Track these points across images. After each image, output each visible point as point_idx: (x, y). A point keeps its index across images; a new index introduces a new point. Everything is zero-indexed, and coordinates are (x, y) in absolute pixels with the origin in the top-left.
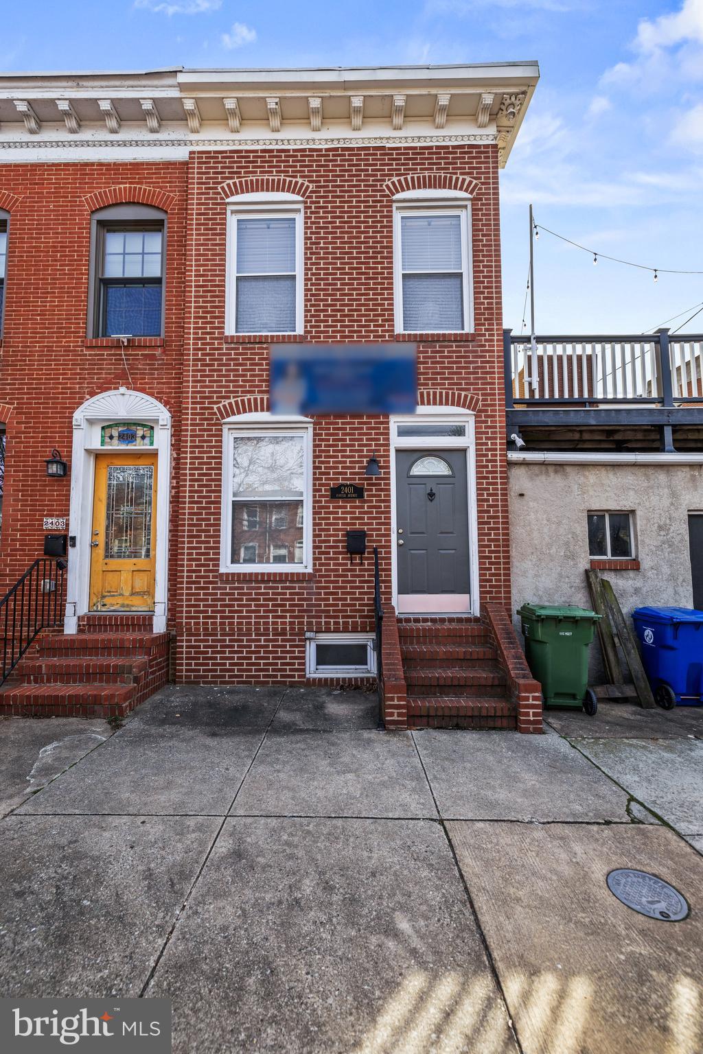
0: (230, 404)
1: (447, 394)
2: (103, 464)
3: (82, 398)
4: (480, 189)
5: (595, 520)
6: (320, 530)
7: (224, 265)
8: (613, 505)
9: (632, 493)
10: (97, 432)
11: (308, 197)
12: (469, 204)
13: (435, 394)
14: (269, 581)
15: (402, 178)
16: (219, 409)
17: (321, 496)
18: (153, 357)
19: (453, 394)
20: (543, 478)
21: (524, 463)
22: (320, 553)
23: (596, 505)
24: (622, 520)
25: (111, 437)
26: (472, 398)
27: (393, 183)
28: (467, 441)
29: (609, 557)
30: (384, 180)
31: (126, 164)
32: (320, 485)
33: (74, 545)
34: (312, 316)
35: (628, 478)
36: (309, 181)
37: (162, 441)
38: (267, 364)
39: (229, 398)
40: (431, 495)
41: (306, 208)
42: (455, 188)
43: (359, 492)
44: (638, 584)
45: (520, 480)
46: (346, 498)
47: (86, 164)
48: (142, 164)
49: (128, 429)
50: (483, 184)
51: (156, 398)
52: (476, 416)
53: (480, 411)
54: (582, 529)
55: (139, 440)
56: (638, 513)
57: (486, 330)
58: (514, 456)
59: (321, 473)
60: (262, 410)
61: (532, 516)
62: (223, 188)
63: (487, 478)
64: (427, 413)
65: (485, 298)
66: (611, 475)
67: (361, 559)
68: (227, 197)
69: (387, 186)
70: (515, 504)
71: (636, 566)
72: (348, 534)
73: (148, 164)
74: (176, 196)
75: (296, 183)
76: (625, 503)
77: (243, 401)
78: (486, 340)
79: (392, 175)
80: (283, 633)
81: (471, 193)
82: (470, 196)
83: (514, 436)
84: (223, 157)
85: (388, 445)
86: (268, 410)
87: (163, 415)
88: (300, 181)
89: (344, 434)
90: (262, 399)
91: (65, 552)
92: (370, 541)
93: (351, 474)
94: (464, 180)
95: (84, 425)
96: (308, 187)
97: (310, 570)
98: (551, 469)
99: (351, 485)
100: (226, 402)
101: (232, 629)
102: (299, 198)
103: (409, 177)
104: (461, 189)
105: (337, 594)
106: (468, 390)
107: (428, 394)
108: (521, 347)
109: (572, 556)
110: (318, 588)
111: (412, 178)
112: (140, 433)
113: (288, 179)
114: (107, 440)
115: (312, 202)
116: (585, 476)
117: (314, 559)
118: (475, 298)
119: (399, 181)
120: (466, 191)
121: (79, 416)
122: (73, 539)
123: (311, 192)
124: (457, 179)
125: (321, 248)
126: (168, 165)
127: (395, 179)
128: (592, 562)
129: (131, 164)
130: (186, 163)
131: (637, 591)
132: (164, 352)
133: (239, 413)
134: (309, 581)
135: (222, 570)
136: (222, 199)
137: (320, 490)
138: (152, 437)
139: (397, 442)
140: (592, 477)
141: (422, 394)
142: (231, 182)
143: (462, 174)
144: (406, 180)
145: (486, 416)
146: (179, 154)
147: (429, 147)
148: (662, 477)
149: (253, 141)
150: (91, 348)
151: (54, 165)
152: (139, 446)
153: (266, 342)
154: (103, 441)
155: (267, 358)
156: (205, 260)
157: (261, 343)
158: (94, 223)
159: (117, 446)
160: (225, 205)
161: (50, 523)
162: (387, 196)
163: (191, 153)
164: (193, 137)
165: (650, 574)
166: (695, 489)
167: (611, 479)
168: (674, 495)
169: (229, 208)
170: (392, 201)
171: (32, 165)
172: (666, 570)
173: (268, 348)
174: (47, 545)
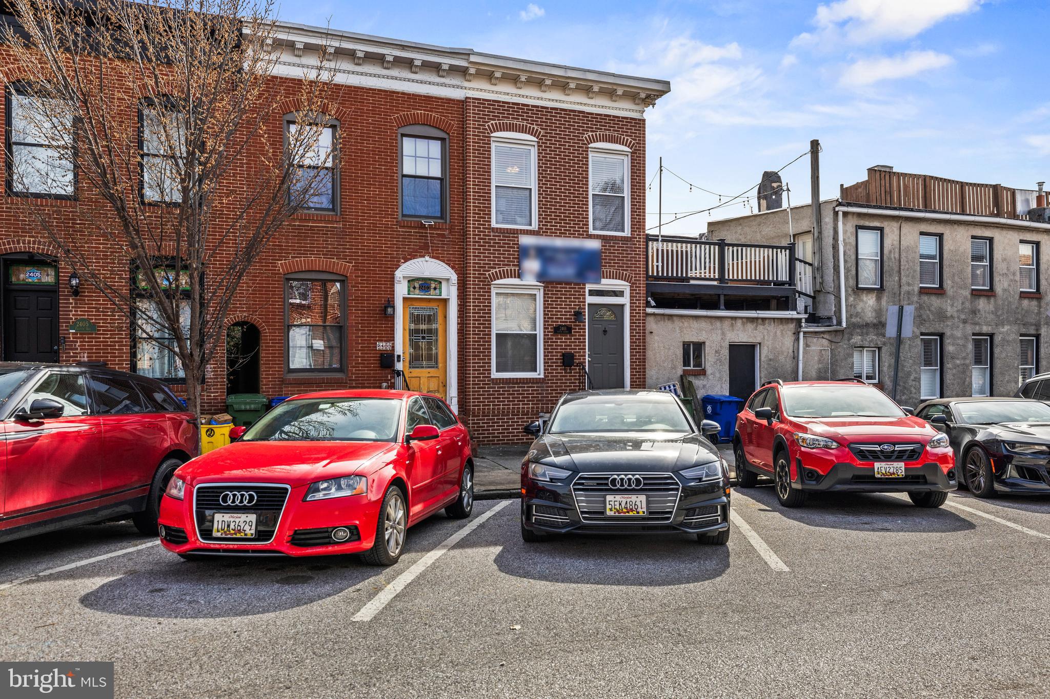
0: (496, 272)
1: (616, 272)
2: (410, 305)
4: (636, 146)
5: (686, 346)
6: (548, 352)
7: (490, 179)
8: (695, 340)
9: (704, 332)
10: (407, 284)
11: (540, 139)
12: (629, 154)
13: (610, 272)
14: (519, 383)
15: (594, 134)
16: (489, 274)
17: (548, 332)
18: (443, 236)
19: (620, 273)
20: (662, 323)
21: (654, 314)
22: (548, 366)
23: (687, 339)
24: (699, 347)
25: (414, 288)
26: (629, 275)
27: (589, 136)
28: (625, 300)
29: (692, 368)
30: (584, 134)
31: (421, 96)
32: (548, 325)
33: (398, 360)
34: (543, 218)
35: (703, 324)
36: (541, 129)
37: (450, 292)
38: (518, 248)
39: (495, 268)
40: (605, 332)
41: (539, 146)
42: (623, 144)
43: (569, 330)
44: (705, 383)
45: (651, 324)
46: (563, 333)
47: (394, 92)
48: (432, 97)
49: (425, 284)
50: (637, 143)
51: (446, 264)
52: (631, 286)
53: (633, 283)
54: (680, 352)
55: (432, 290)
56: (707, 344)
57: (637, 235)
58: (649, 310)
59: (548, 318)
60: (515, 277)
61: (656, 344)
62: (488, 126)
63: (635, 323)
64: (607, 283)
65: (637, 215)
66: (695, 322)
67: (570, 369)
68: (492, 133)
69: (586, 138)
70: (648, 338)
71: (703, 373)
72: (563, 355)
73: (436, 98)
74: (455, 124)
75: (534, 128)
76: (700, 338)
77: (503, 270)
78: (637, 241)
79: (588, 131)
80: (527, 414)
81: (631, 149)
83: (650, 299)
84: (488, 104)
85: (584, 301)
86: (519, 277)
87: (454, 277)
88: (536, 127)
89: (561, 294)
90: (515, 270)
91: (393, 364)
92: (574, 359)
93: (564, 319)
94: (627, 140)
95: (400, 280)
96: (540, 132)
97: (542, 376)
98: (666, 318)
99: (565, 325)
100: (494, 271)
101: (499, 412)
102: (535, 139)
104: (626, 145)
105: (557, 390)
106: (627, 270)
107: (607, 272)
108: (654, 243)
109: (674, 368)
110: (547, 387)
111: (600, 135)
112: (433, 286)
113: (529, 125)
114: (412, 289)
115: (543, 143)
116: (683, 323)
117: (545, 369)
118: (632, 215)
119: (592, 135)
120: (628, 147)
121: (399, 274)
122: (399, 356)
123: (542, 136)
124: (624, 138)
125: (548, 174)
126: (449, 101)
127: (590, 134)
128: (684, 371)
129: (424, 96)
130: (462, 101)
131: (704, 386)
132: (450, 232)
133: (501, 278)
134: (542, 383)
135: (493, 377)
136: (488, 133)
137: (548, 328)
138: (442, 288)
139: (589, 299)
140: (686, 323)
141: (603, 271)
142: (493, 122)
143: (627, 136)
144: (596, 135)
145: (636, 287)
146: (457, 94)
147: (609, 116)
148: (718, 324)
149: (505, 94)
150: (404, 227)
151: (370, 89)
152: (432, 295)
153: (517, 234)
154: (409, 291)
155: (518, 244)
156: (478, 175)
157: (514, 234)
158: (399, 136)
159: (417, 295)
160: (490, 137)
161: (382, 346)
162: (585, 144)
163: (467, 98)
164: (466, 84)
165: (710, 377)
166: (733, 330)
167: (695, 324)
168: (723, 334)
169: (492, 139)
170: (588, 148)
171: (355, 87)
172: (718, 375)
173: (517, 237)
174: (381, 360)
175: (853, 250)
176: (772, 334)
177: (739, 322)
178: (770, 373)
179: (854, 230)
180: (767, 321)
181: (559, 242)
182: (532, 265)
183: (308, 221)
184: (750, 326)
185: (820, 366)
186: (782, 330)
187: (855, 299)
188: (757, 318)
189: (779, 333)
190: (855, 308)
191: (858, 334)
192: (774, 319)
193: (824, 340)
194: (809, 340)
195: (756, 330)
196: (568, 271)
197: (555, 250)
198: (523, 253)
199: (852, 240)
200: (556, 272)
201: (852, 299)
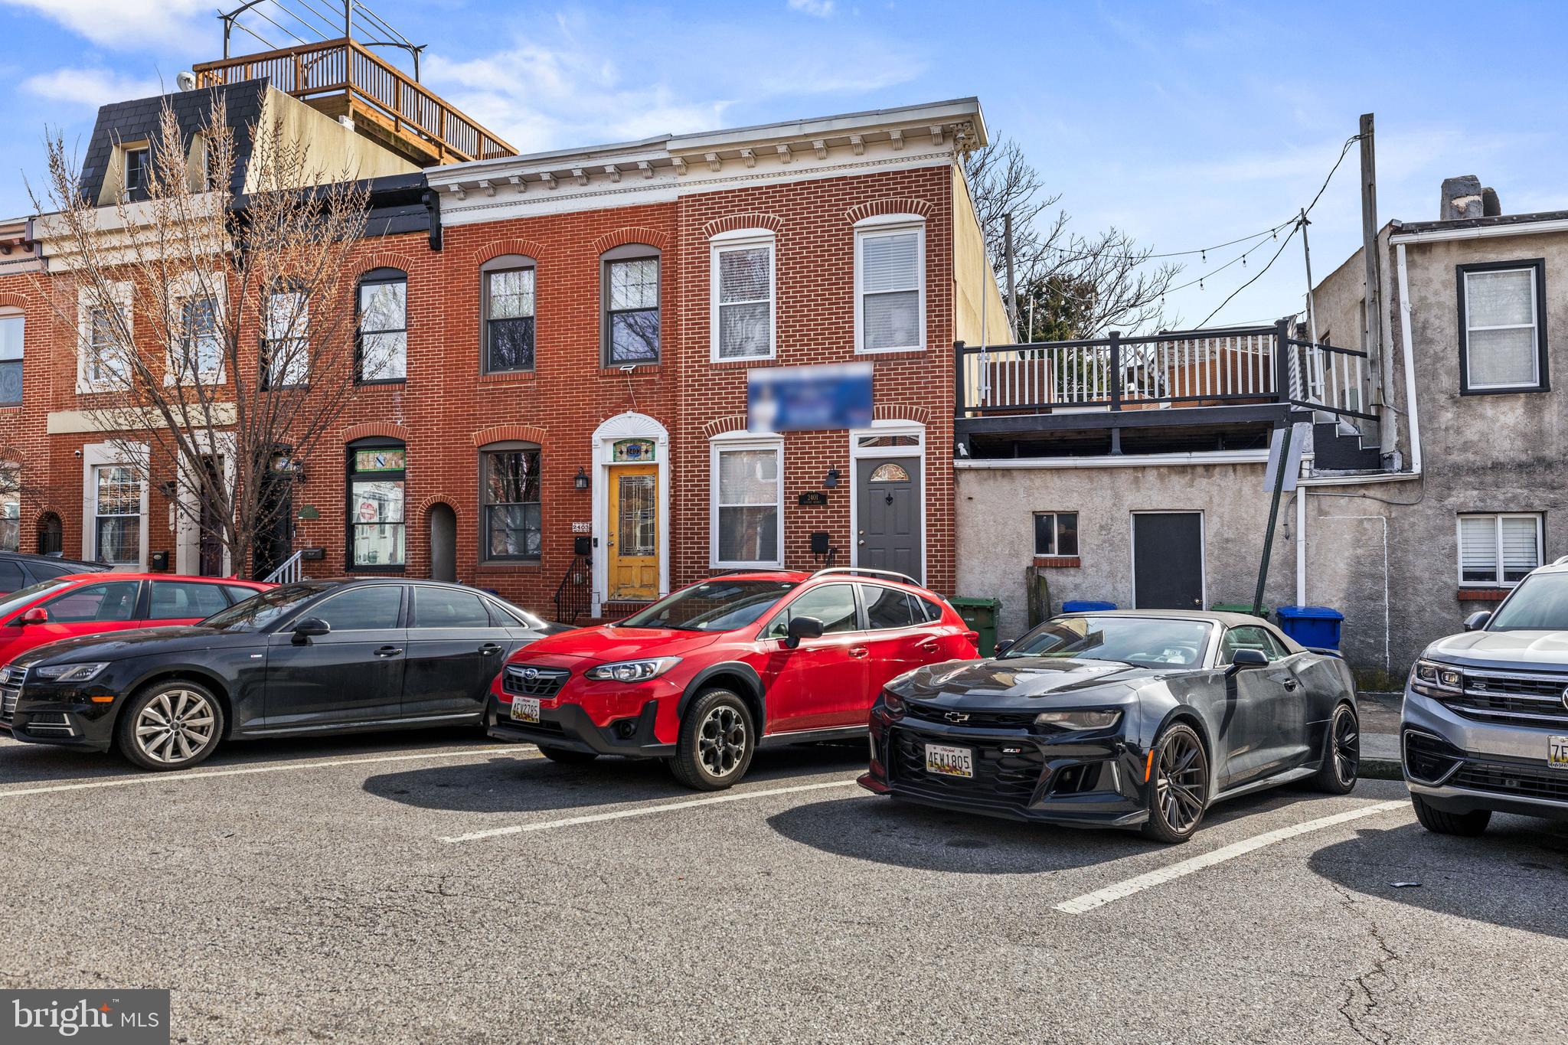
0: (715, 424)
1: (900, 408)
2: (615, 475)
3: (598, 421)
4: (934, 210)
6: (791, 532)
7: (709, 299)
8: (1060, 506)
9: (1074, 495)
10: (610, 448)
11: (779, 231)
12: (924, 224)
13: (889, 408)
15: (862, 206)
16: (706, 428)
17: (791, 503)
18: (652, 382)
19: (906, 408)
20: (991, 482)
21: (970, 469)
22: (790, 552)
23: (1040, 507)
24: (1069, 519)
25: (621, 452)
26: (922, 411)
27: (854, 211)
28: (919, 450)
29: (1056, 555)
30: (846, 209)
31: (626, 209)
32: (790, 493)
33: (596, 546)
34: (783, 342)
35: (1073, 481)
36: (780, 216)
37: (662, 455)
38: (746, 387)
39: (714, 418)
40: (889, 499)
41: (777, 241)
42: (910, 212)
43: (822, 499)
44: (1078, 580)
45: (968, 485)
46: (812, 504)
47: (595, 212)
48: (639, 207)
49: (634, 447)
50: (936, 205)
51: (656, 418)
52: (927, 428)
53: (930, 423)
54: (1028, 530)
55: (643, 454)
56: (1081, 514)
57: (937, 346)
58: (959, 464)
59: (791, 483)
60: (742, 428)
61: (980, 517)
62: (706, 228)
63: (935, 484)
64: (882, 426)
65: (936, 316)
66: (1056, 478)
67: (824, 557)
68: (710, 236)
69: (849, 214)
70: (962, 506)
71: (1076, 564)
72: (814, 536)
73: (644, 207)
74: (668, 234)
75: (769, 218)
76: (1068, 504)
77: (726, 421)
78: (936, 357)
79: (853, 204)
81: (925, 215)
82: (924, 218)
83: (961, 445)
84: (706, 199)
85: (848, 457)
86: (748, 427)
87: (661, 433)
88: (772, 216)
89: (810, 448)
90: (741, 419)
91: (589, 552)
92: (832, 542)
93: (815, 484)
94: (918, 203)
95: (600, 444)
96: (778, 221)
97: (782, 566)
98: (998, 474)
99: (816, 493)
100: (712, 422)
102: (772, 232)
103: (868, 204)
104: (915, 212)
106: (919, 403)
107: (883, 408)
108: (974, 356)
109: (1016, 555)
111: (871, 205)
112: (644, 448)
113: (762, 215)
114: (618, 455)
115: (782, 235)
116: (1031, 480)
117: (786, 557)
118: (928, 317)
119: (859, 209)
120: (920, 213)
121: (596, 436)
122: (596, 540)
123: (782, 225)
124: (912, 202)
125: (791, 278)
126: (661, 206)
127: (856, 207)
128: (1036, 559)
129: (631, 208)
130: (676, 203)
131: (1076, 587)
132: (662, 376)
133: (723, 431)
135: (712, 566)
136: (706, 238)
137: (790, 498)
138: (653, 451)
139: (857, 451)
140: (1038, 480)
141: (878, 409)
142: (713, 222)
143: (916, 197)
144: (865, 207)
145: (935, 428)
146: (669, 196)
147: (888, 174)
148: (1105, 479)
149: (732, 179)
150: (603, 377)
151: (569, 214)
152: (643, 460)
153: (744, 368)
154: (615, 456)
155: (745, 382)
156: (693, 296)
157: (740, 368)
158: (602, 264)
159: (626, 460)
160: (709, 243)
161: (578, 527)
162: (849, 224)
163: (680, 197)
164: (681, 179)
165: (1090, 571)
166: (1138, 489)
167: (1055, 482)
168: (1117, 496)
169: (712, 245)
170: (853, 228)
171: (552, 216)
172: (1105, 567)
173: (745, 373)
174: (576, 545)
175: (1453, 316)
176: (1230, 493)
177: (1151, 476)
178: (1227, 565)
179: (1452, 276)
180: (1217, 470)
181: (806, 373)
182: (766, 410)
183: (501, 382)
184: (1177, 481)
185: (1359, 551)
186: (1255, 486)
187: (1458, 416)
188: (1193, 467)
189: (1247, 490)
190: (1458, 431)
191: (1468, 486)
192: (1234, 465)
193: (1368, 501)
194: (1326, 502)
195: (1192, 486)
196: (821, 414)
197: (800, 385)
198: (754, 393)
199: (1449, 297)
200: (798, 416)
201: (1449, 415)
